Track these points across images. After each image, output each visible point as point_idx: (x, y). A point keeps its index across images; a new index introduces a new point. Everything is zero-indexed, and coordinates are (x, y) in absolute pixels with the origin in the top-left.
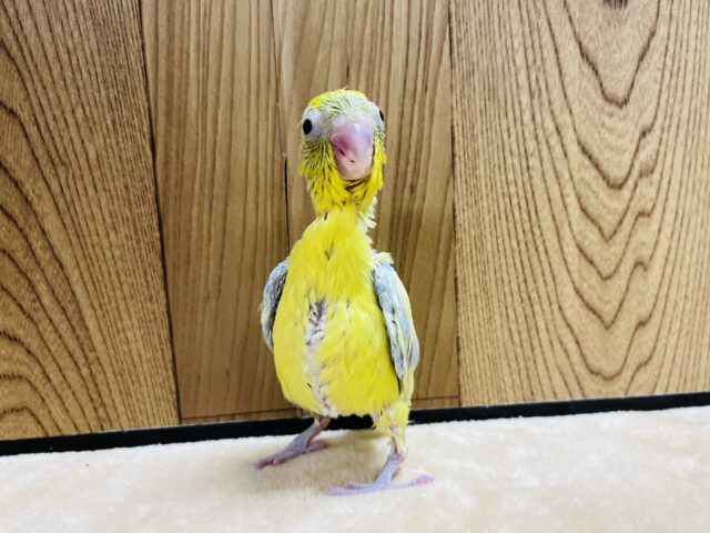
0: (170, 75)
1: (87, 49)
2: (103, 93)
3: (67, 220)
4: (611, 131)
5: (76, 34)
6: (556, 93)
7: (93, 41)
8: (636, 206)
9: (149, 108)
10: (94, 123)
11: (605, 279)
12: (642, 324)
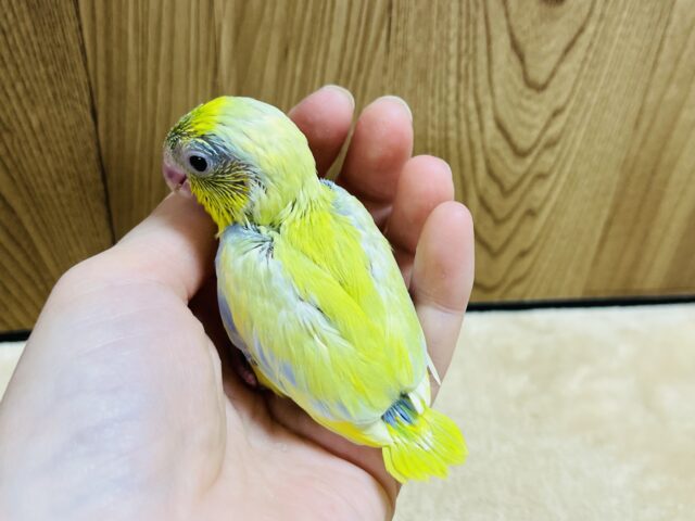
0: (108, 54)
1: (23, 30)
2: (42, 69)
3: (15, 176)
4: (526, 110)
5: (10, 16)
6: (482, 78)
7: (28, 23)
8: (537, 169)
9: (90, 83)
10: (36, 96)
11: (498, 222)
12: (523, 254)
